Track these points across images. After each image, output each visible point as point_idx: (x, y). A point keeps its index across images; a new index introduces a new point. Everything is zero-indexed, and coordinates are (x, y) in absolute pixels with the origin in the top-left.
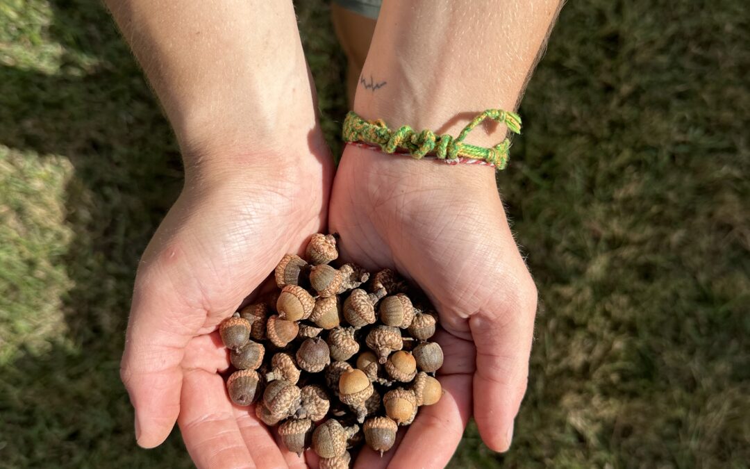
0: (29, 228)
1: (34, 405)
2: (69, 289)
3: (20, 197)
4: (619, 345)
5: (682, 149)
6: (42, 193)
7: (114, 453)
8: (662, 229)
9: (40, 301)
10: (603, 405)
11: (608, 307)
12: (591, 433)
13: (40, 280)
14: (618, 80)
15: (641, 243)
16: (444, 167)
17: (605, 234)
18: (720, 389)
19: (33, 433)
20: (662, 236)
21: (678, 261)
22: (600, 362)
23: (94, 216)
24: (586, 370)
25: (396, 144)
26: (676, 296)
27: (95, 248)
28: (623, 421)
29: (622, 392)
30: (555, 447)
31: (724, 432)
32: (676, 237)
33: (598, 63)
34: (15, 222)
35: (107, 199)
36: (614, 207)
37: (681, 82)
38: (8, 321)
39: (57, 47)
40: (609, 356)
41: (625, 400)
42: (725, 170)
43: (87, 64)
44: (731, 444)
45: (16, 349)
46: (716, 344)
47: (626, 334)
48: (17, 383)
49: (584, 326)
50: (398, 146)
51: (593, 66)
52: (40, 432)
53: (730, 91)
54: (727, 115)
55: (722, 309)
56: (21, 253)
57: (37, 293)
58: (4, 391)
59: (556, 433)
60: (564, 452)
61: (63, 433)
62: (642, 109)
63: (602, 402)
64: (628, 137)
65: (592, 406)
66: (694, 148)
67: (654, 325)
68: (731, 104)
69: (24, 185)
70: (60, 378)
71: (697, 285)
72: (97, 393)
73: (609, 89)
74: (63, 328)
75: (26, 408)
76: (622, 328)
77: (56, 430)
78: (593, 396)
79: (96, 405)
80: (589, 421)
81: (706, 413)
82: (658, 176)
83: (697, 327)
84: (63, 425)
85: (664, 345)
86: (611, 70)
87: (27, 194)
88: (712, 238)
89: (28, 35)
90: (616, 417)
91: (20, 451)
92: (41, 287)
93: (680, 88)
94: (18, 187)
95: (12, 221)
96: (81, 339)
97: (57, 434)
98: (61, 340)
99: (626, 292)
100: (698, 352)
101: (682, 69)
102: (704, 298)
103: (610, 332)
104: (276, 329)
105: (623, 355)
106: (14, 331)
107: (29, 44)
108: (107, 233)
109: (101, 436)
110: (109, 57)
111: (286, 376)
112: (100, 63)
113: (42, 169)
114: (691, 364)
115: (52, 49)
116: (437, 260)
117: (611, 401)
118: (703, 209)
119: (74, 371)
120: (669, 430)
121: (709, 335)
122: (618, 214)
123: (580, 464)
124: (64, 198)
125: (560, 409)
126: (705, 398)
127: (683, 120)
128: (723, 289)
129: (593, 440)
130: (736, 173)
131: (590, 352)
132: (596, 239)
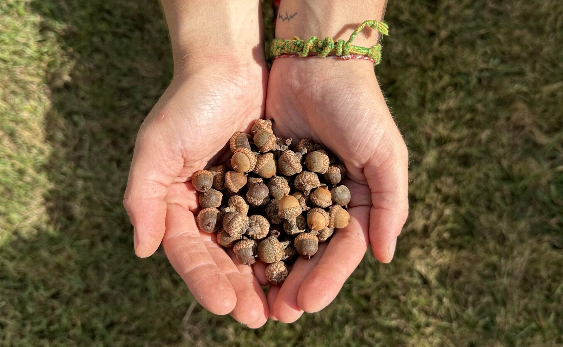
0: (19, 146)
1: (25, 275)
2: (50, 189)
3: (12, 125)
4: (448, 212)
5: (486, 74)
6: (28, 121)
7: (86, 306)
8: (475, 130)
9: (28, 200)
10: (439, 256)
11: (439, 185)
12: (432, 276)
13: (28, 183)
14: (438, 27)
15: (460, 140)
16: (341, 62)
17: (434, 135)
18: (522, 241)
19: (25, 295)
20: (475, 135)
21: (487, 152)
22: (436, 224)
23: (66, 136)
24: (426, 231)
25: (308, 49)
26: (487, 176)
27: (68, 159)
28: (454, 267)
29: (452, 246)
30: (407, 288)
31: (527, 271)
32: (485, 135)
33: (424, 16)
34: (8, 142)
35: (75, 124)
36: (440, 116)
37: (482, 28)
38: (4, 214)
39: (37, 17)
40: (441, 220)
41: (455, 251)
42: (517, 86)
43: (59, 28)
44: (532, 280)
45: (11, 234)
46: (518, 210)
47: (453, 205)
48: (12, 258)
49: (423, 200)
50: (309, 50)
51: (420, 19)
52: (31, 294)
53: (517, 33)
54: (516, 49)
55: (521, 185)
56: (13, 165)
57: (26, 193)
58: (3, 265)
59: (407, 278)
60: (413, 290)
61: (47, 294)
62: (456, 47)
63: (438, 253)
64: (447, 67)
65: (431, 257)
66: (494, 73)
67: (472, 197)
68: (519, 40)
69: (15, 116)
70: (44, 254)
71: (502, 169)
72: (72, 264)
73: (432, 34)
74: (45, 217)
75: (19, 276)
76: (450, 200)
77: (42, 292)
78: (432, 249)
79: (71, 272)
80: (430, 267)
81: (514, 258)
82: (470, 93)
83: (503, 198)
84: (47, 288)
85: (480, 211)
86: (432, 22)
87: (17, 122)
88: (511, 135)
89: (15, 9)
90: (449, 265)
91: (15, 309)
92: (29, 189)
93: (482, 32)
94: (10, 118)
95: (6, 142)
96: (59, 226)
97: (43, 294)
98: (44, 226)
99: (451, 175)
100: (505, 215)
101: (483, 19)
102: (508, 178)
103: (441, 204)
104: (232, 179)
105: (451, 219)
106: (9, 221)
107: (16, 15)
108: (75, 149)
109: (75, 295)
110: (75, 23)
111: (238, 209)
112: (68, 27)
113: (28, 103)
114: (500, 224)
115: (33, 18)
116: (340, 125)
117: (445, 252)
118: (503, 114)
119: (54, 248)
120: (487, 272)
121: (512, 203)
122: (443, 120)
123: (425, 298)
124: (44, 124)
125: (409, 260)
126: (512, 248)
127: (485, 53)
128: (520, 170)
129: (434, 282)
130: (525, 89)
131: (428, 218)
132: (429, 139)
